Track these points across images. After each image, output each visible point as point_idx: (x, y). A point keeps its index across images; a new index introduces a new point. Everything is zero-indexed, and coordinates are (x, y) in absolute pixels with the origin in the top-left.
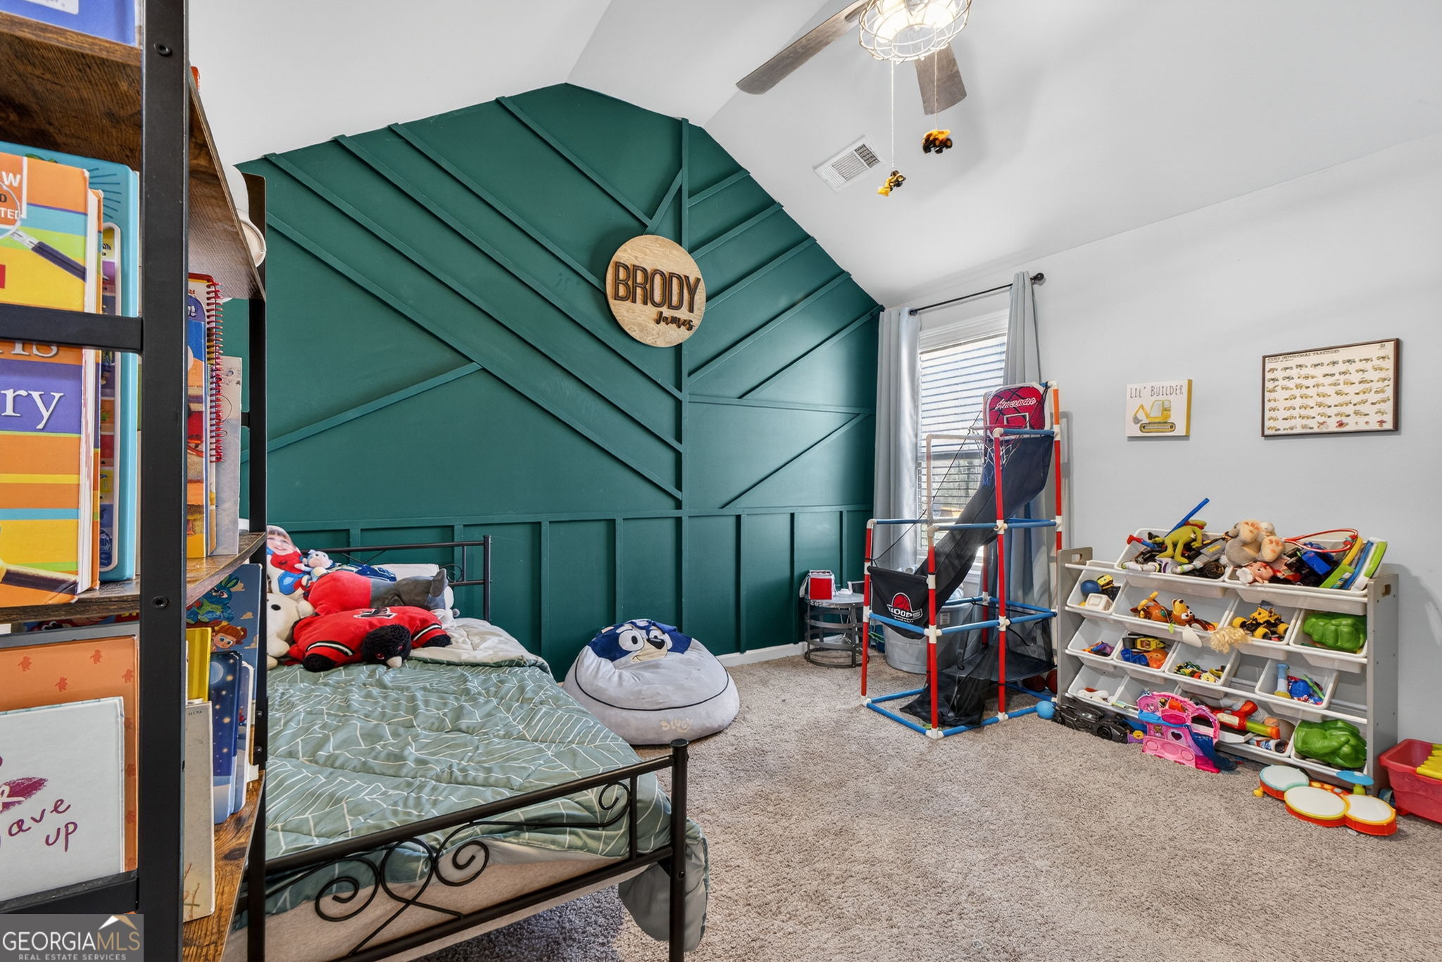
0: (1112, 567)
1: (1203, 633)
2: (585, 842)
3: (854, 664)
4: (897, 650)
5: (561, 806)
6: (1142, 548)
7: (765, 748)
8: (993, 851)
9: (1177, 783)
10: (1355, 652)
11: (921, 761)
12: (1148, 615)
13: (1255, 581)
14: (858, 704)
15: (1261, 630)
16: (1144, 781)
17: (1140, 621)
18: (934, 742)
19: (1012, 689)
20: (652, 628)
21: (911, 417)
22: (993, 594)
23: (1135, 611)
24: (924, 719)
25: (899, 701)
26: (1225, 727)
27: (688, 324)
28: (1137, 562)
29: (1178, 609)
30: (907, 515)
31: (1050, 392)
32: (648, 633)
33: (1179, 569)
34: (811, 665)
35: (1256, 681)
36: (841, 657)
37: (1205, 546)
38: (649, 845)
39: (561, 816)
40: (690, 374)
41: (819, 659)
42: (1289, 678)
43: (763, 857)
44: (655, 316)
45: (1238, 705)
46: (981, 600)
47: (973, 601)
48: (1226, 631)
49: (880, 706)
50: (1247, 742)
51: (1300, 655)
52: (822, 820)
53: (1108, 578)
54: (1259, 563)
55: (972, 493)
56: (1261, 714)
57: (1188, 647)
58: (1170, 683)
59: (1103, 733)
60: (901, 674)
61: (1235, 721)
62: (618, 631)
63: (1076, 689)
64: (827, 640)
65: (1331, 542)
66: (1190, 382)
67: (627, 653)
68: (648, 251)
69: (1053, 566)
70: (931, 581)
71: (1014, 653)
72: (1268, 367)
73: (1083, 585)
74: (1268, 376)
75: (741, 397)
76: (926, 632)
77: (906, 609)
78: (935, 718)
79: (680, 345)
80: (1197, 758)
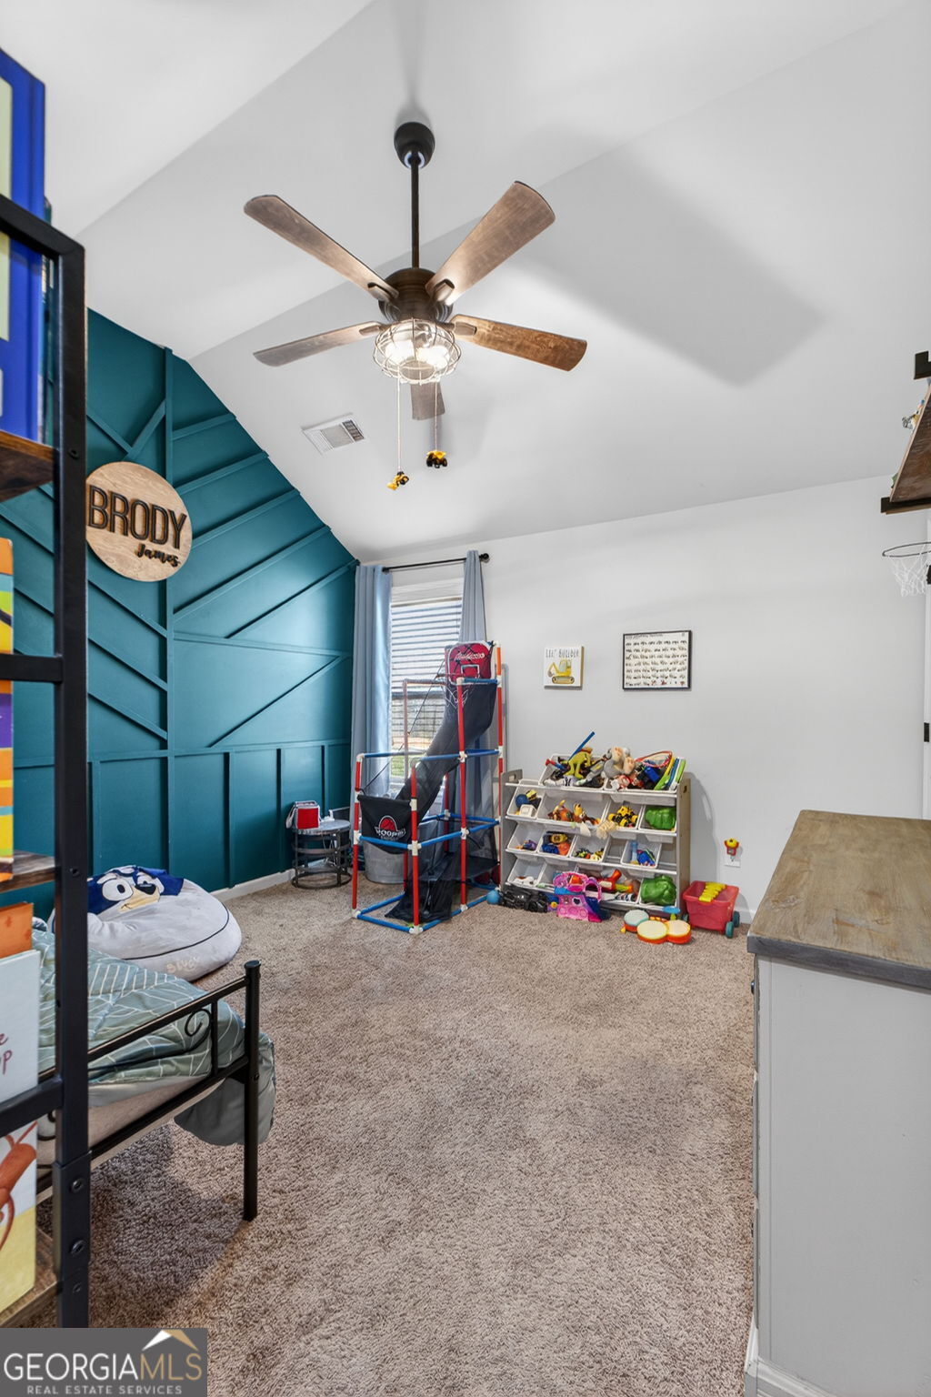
0: (536, 784)
1: (592, 827)
2: (177, 1068)
3: (339, 884)
4: (377, 866)
5: (147, 1043)
6: (554, 768)
7: (275, 970)
8: (472, 1008)
9: (579, 933)
10: (670, 830)
11: (409, 953)
12: (559, 818)
13: (620, 788)
14: (348, 917)
15: (624, 821)
16: (561, 937)
17: (554, 822)
18: (417, 937)
19: (470, 885)
20: (139, 874)
21: (384, 661)
22: (452, 810)
23: (551, 815)
24: (405, 919)
25: (384, 909)
26: (605, 890)
27: (173, 561)
28: (552, 779)
29: (578, 812)
30: (381, 750)
31: (495, 649)
32: (136, 880)
33: (577, 783)
34: (300, 890)
35: (620, 856)
36: (325, 879)
37: (592, 765)
38: (227, 1059)
39: (151, 1050)
40: (176, 611)
41: (306, 883)
42: (638, 851)
43: (294, 1060)
44: (136, 548)
45: (611, 874)
46: (443, 816)
47: (438, 818)
48: (604, 825)
49: (369, 915)
50: (616, 898)
51: (643, 835)
52: (339, 1018)
53: (533, 792)
54: (622, 777)
55: (438, 728)
56: (623, 878)
57: (583, 838)
58: (572, 864)
59: (532, 908)
60: (380, 886)
61: (608, 884)
62: (100, 882)
63: (513, 880)
64: (311, 865)
65: (659, 759)
66: (583, 648)
67: (115, 903)
68: (128, 479)
69: (496, 786)
70: (414, 804)
71: (470, 856)
72: (627, 641)
73: (517, 799)
74: (627, 648)
75: (229, 636)
76: (409, 847)
77: (393, 830)
78: (416, 917)
79: (165, 581)
80: (589, 913)
